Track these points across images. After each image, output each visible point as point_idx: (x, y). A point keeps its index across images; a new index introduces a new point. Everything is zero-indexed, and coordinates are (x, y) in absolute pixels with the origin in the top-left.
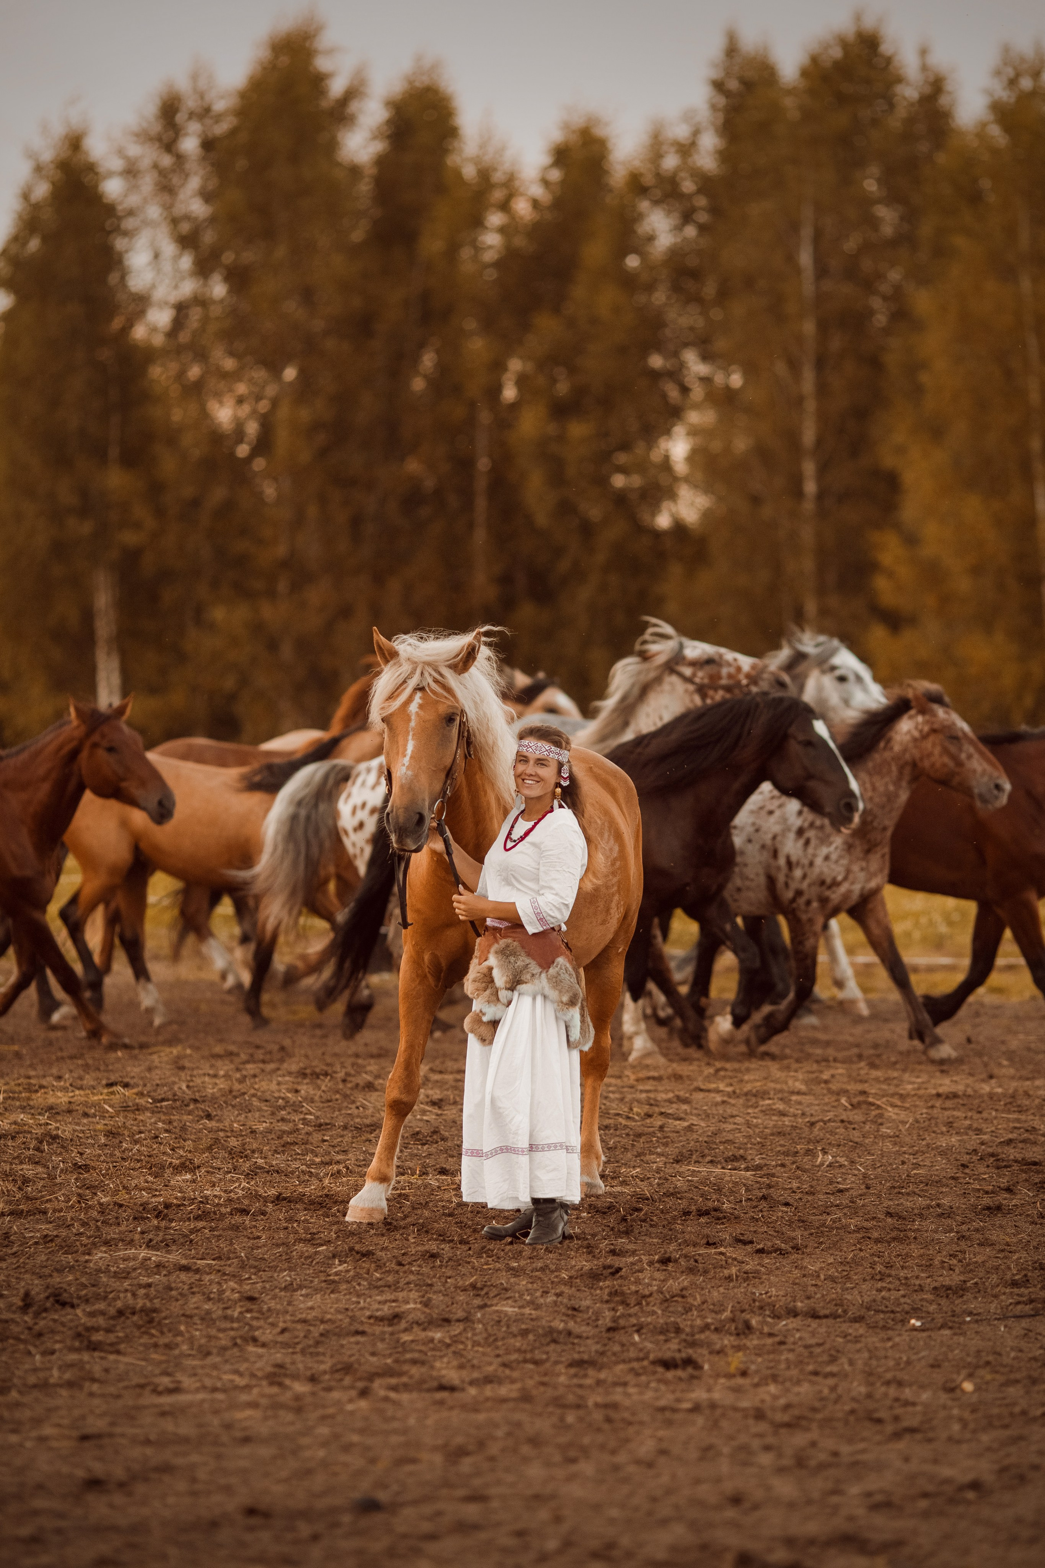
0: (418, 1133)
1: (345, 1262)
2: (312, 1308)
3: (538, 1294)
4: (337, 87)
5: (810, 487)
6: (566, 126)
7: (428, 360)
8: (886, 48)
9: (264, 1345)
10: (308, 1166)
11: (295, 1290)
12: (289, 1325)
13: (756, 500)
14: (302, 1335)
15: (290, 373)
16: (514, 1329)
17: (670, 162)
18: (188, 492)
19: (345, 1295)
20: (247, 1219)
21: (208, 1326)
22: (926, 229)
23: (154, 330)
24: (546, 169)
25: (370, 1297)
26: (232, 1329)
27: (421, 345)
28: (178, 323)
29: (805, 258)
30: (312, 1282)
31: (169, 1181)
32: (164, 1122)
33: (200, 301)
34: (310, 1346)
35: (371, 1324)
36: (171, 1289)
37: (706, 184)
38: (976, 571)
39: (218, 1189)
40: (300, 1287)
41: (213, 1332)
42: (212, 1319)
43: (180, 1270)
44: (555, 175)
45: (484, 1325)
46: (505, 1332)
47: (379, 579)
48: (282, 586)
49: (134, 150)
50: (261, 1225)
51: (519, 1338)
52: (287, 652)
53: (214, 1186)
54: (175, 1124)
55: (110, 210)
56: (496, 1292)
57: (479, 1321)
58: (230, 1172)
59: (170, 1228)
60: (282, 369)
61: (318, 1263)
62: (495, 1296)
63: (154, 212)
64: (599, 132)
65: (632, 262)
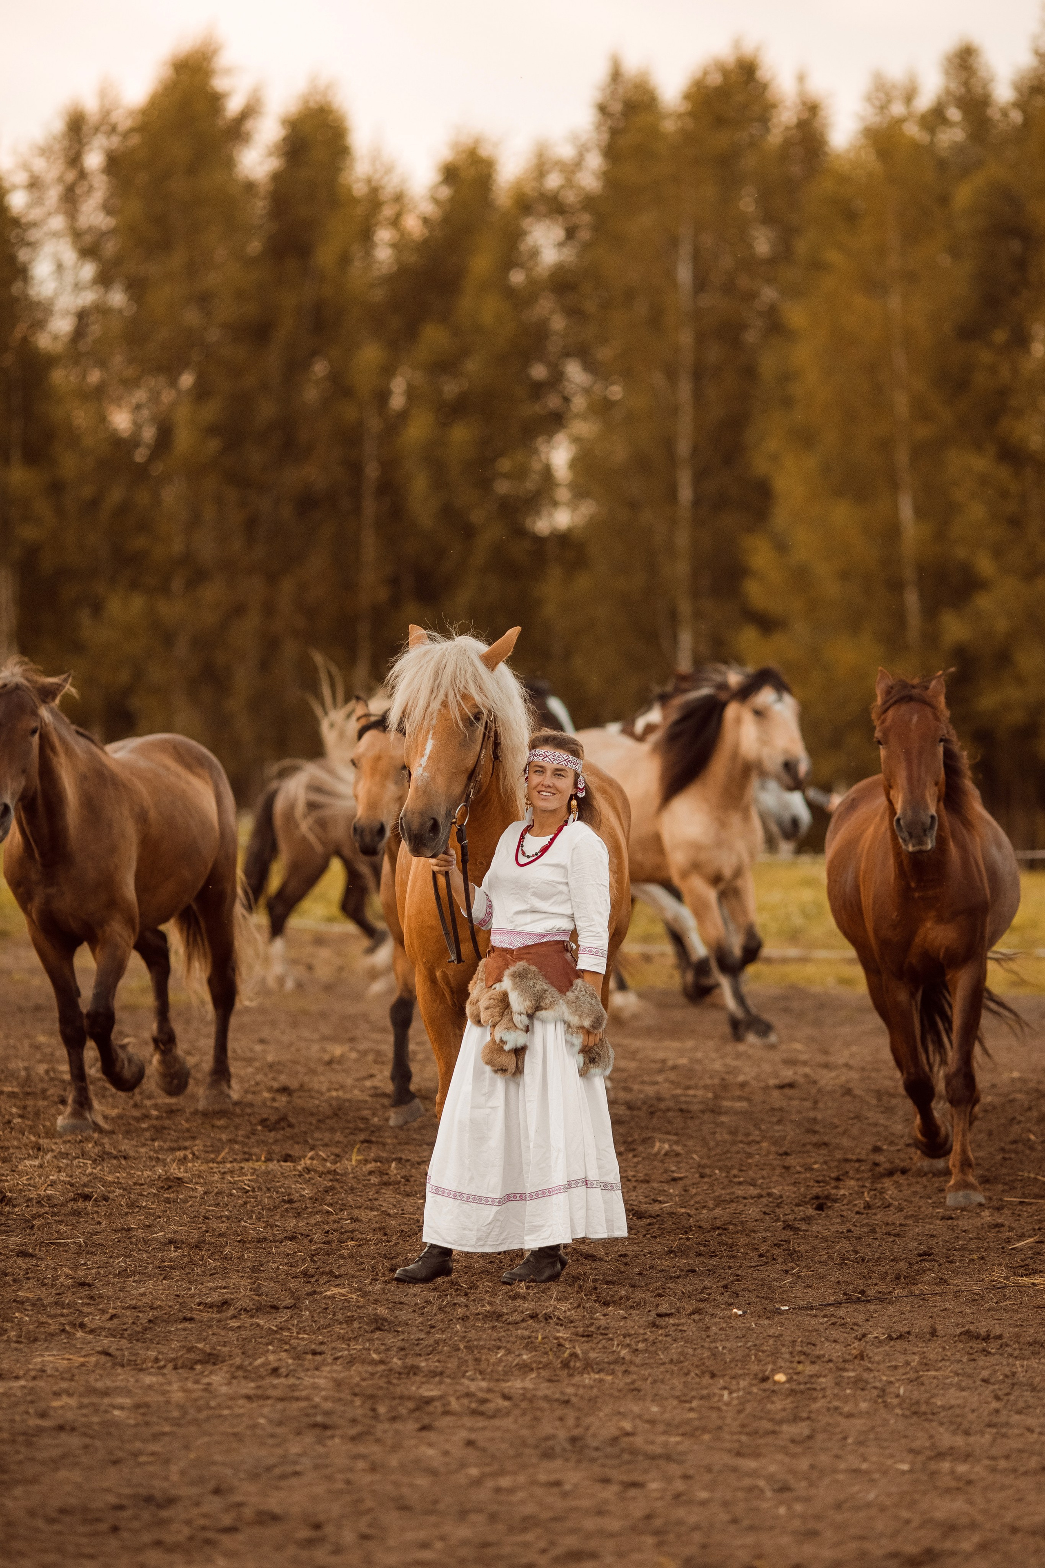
0: (266, 1120)
1: (180, 1248)
2: (143, 1295)
3: (367, 1281)
4: (234, 106)
5: (686, 494)
6: (455, 145)
7: (320, 368)
8: (763, 74)
9: (92, 1332)
10: (156, 1151)
11: (128, 1277)
12: (119, 1311)
13: (634, 506)
14: (130, 1322)
15: (187, 380)
16: (340, 1316)
17: (553, 181)
18: (87, 491)
19: (177, 1281)
20: (89, 1205)
21: (39, 1312)
22: (802, 246)
23: (55, 338)
24: (435, 187)
25: (202, 1284)
26: (62, 1315)
27: (314, 353)
28: (79, 333)
29: (684, 274)
30: (146, 1268)
31: (17, 1166)
32: (18, 1107)
33: (100, 310)
34: (138, 1332)
35: (200, 1311)
36: (6, 1275)
37: (589, 202)
38: (844, 576)
39: (64, 1174)
40: (134, 1273)
41: (44, 1319)
42: (43, 1305)
43: (18, 1256)
44: (445, 192)
45: (310, 1312)
46: (331, 1319)
47: (272, 578)
48: (177, 584)
49: (39, 165)
50: (102, 1210)
51: (345, 1326)
52: (182, 648)
53: (60, 1171)
54: (29, 1109)
55: (16, 222)
56: (326, 1280)
57: (307, 1309)
58: (78, 1157)
59: (12, 1213)
60: (179, 374)
61: (154, 1249)
62: (325, 1283)
63: (57, 222)
64: (484, 152)
65: (517, 277)
